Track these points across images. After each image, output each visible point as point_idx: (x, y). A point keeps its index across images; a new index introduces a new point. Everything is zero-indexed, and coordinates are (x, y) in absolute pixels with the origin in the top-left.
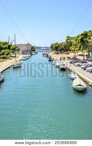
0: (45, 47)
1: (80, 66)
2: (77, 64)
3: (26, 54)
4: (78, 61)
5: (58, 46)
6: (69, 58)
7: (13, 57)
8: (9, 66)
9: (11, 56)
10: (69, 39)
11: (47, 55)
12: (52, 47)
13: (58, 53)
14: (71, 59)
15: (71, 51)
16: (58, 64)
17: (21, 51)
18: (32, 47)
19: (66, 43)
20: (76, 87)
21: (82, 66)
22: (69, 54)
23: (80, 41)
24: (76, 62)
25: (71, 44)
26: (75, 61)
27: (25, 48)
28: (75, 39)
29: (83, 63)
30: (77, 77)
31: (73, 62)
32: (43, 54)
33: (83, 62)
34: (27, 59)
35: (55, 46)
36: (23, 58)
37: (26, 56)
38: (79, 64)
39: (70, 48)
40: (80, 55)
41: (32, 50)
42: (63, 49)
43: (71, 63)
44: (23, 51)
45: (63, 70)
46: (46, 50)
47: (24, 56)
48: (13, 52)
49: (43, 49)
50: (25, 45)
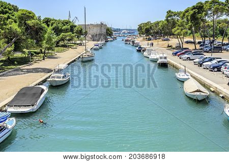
0: (127, 30)
1: (190, 60)
2: (186, 56)
3: (98, 41)
4: (187, 52)
5: (151, 28)
6: (170, 46)
7: (78, 44)
8: (74, 59)
9: (75, 44)
10: (170, 16)
11: (133, 42)
12: (140, 29)
13: (150, 39)
14: (174, 48)
15: (174, 35)
16: (153, 56)
17: (90, 36)
18: (108, 30)
19: (166, 22)
20: (192, 94)
21: (194, 61)
22: (169, 40)
23: (191, 18)
24: (183, 54)
25: (174, 24)
26: (182, 52)
27: (96, 31)
28: (182, 15)
29: (197, 54)
30: (190, 77)
31: (179, 54)
32: (126, 41)
33: (195, 54)
34: (101, 48)
35: (145, 28)
36: (95, 47)
37: (99, 43)
38: (189, 56)
39: (173, 30)
40: (187, 42)
41: (108, 34)
42: (157, 33)
43: (175, 54)
44: (93, 36)
45: (164, 65)
46: (129, 34)
47: (95, 42)
48: (78, 37)
49: (124, 33)
50: (97, 25)
